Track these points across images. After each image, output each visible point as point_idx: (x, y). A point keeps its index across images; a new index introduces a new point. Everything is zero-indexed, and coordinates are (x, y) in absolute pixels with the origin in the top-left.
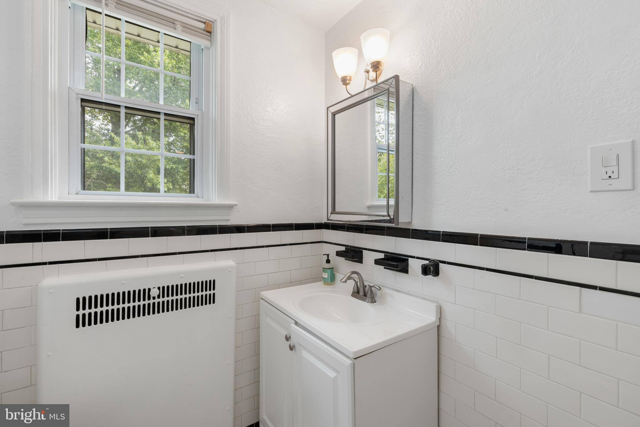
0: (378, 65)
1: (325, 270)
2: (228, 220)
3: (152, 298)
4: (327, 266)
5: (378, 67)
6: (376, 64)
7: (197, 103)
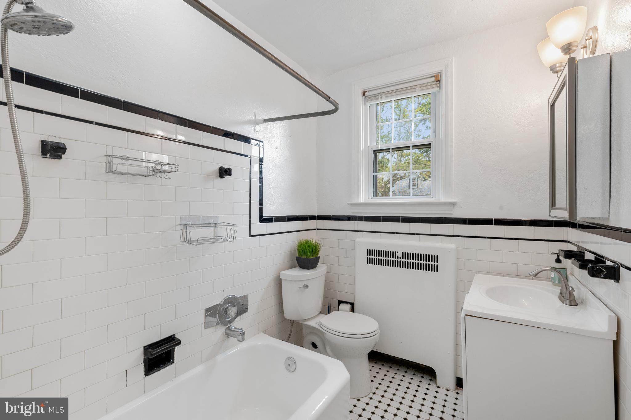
0: (570, 47)
1: (554, 269)
2: (451, 214)
3: (399, 258)
4: (557, 265)
5: (570, 49)
6: (566, 47)
7: (434, 132)
